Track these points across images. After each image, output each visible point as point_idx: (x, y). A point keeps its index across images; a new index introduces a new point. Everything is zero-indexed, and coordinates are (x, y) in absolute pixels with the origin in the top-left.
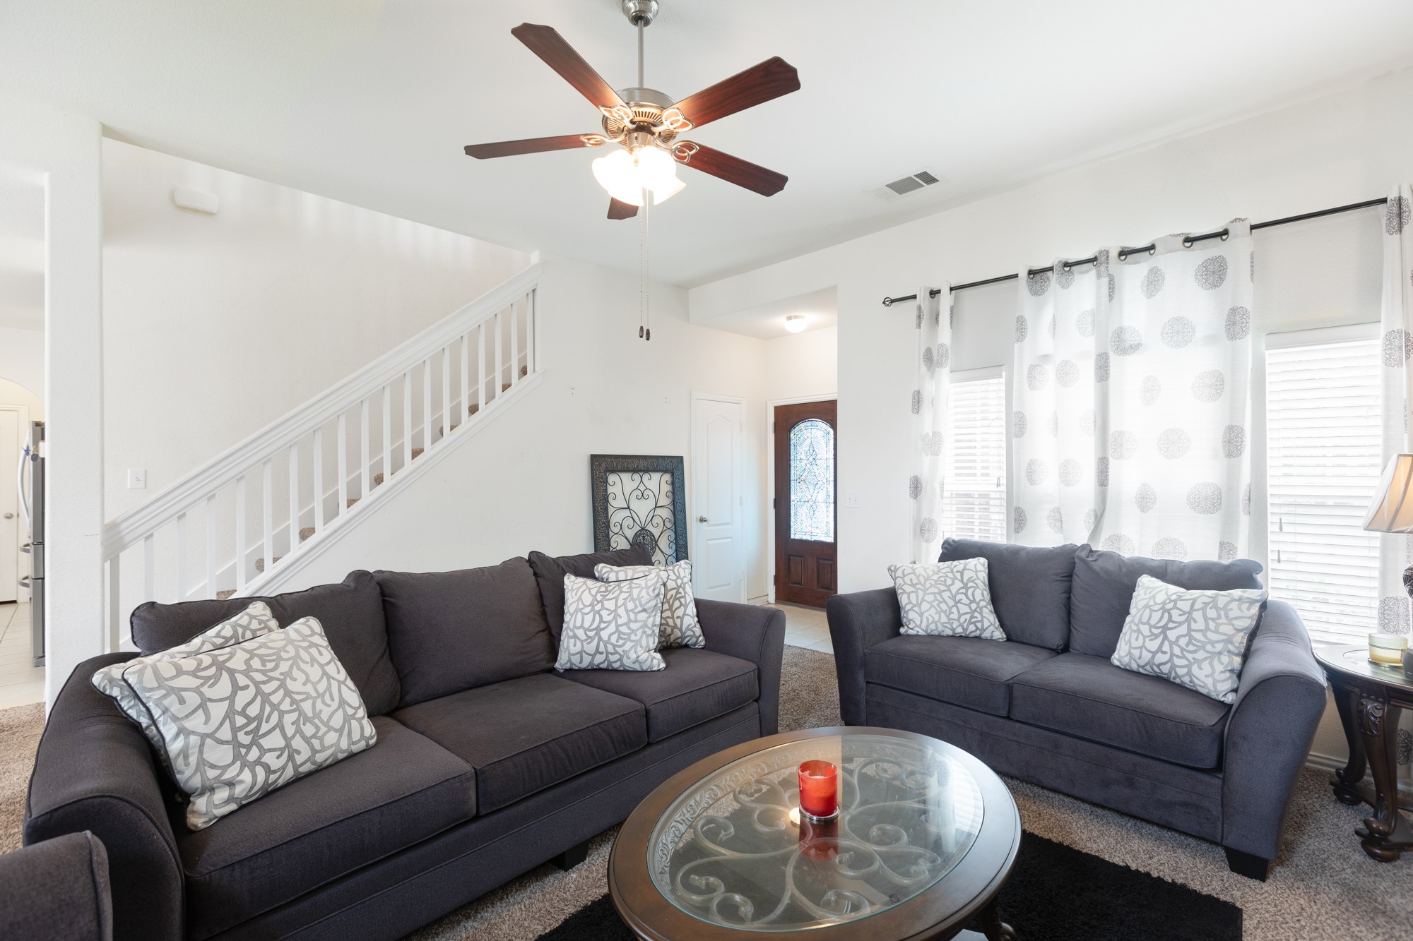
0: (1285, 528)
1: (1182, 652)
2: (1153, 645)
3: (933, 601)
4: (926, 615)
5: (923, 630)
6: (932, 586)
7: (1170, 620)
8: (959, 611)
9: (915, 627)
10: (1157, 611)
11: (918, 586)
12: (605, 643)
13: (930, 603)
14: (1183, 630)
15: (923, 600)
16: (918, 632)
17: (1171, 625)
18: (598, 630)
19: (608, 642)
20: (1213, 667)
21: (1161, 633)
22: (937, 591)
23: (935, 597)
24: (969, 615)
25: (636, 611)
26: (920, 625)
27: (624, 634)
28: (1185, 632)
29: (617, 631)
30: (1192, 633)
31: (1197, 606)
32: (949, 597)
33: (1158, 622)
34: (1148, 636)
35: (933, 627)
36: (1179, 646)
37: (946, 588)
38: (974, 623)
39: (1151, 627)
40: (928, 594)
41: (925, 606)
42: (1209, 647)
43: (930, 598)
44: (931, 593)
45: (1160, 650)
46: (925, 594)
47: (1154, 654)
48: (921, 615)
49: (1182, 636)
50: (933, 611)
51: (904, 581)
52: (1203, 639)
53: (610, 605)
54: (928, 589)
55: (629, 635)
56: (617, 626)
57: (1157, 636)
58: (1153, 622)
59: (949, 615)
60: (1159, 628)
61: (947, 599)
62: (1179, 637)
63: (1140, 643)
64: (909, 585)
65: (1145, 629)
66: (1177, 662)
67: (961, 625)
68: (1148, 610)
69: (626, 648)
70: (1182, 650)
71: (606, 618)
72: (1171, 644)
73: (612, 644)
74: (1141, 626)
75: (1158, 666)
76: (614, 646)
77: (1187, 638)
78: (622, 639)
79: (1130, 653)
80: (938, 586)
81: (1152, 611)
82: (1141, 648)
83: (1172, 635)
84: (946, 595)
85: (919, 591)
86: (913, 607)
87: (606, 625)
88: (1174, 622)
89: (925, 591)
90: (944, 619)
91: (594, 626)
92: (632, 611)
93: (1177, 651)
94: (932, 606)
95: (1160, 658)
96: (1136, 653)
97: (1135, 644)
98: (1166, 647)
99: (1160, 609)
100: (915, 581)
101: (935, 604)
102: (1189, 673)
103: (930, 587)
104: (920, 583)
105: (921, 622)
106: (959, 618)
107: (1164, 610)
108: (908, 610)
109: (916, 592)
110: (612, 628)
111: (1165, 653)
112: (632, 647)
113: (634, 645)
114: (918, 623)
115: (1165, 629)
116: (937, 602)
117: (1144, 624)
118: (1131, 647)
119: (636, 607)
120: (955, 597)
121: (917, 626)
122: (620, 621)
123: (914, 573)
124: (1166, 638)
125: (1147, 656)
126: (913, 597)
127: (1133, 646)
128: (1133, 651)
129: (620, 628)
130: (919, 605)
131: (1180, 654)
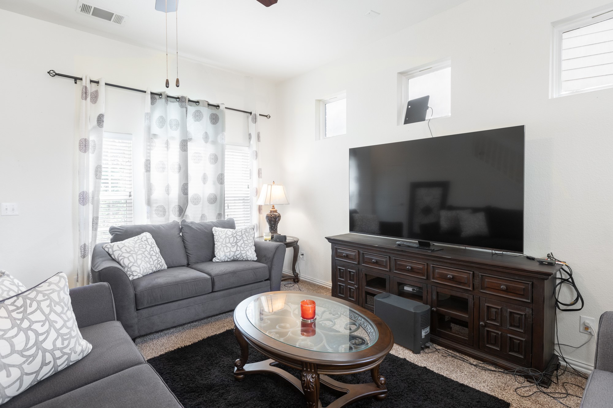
0: (229, 207)
1: (243, 249)
2: (234, 249)
3: (142, 258)
4: (141, 266)
5: (141, 274)
6: (138, 250)
7: (237, 239)
8: (153, 260)
9: (138, 274)
10: (231, 238)
11: (132, 252)
12: (52, 352)
13: (141, 259)
14: (242, 242)
15: (137, 259)
16: (139, 276)
17: (238, 241)
18: (38, 344)
19: (55, 348)
20: (251, 251)
21: (235, 244)
22: (142, 252)
23: (142, 255)
24: (157, 260)
25: (65, 312)
26: (140, 272)
27: (66, 334)
28: (243, 242)
29: (59, 335)
30: (245, 242)
31: (243, 233)
32: (148, 254)
33: (233, 241)
34: (231, 247)
35: (145, 271)
36: (242, 247)
37: (145, 250)
38: (159, 264)
39: (231, 244)
40: (138, 255)
41: (139, 262)
42: (250, 245)
43: (139, 257)
44: (140, 254)
45: (237, 250)
46: (137, 255)
47: (235, 252)
48: (139, 266)
49: (242, 243)
50: (143, 263)
51: (121, 251)
52: (248, 243)
53: (38, 316)
54: (137, 252)
55: (69, 333)
56: (57, 331)
57: (234, 246)
58: (231, 241)
59: (150, 263)
60: (234, 243)
61: (147, 255)
62: (241, 244)
63: (229, 250)
64: (125, 253)
65: (229, 245)
66: (243, 252)
67: (155, 266)
68: (227, 239)
69: (71, 345)
70: (243, 248)
71: (41, 330)
72: (240, 247)
73: (58, 349)
74: (227, 244)
75: (236, 256)
76: (61, 349)
77: (244, 244)
78: (66, 339)
79: (225, 255)
80: (141, 250)
81: (229, 238)
82: (230, 252)
83: (239, 244)
84: (146, 253)
85: (133, 255)
86: (133, 264)
87: (44, 336)
88: (238, 240)
89: (136, 253)
90: (149, 266)
91: (32, 342)
92: (62, 313)
93: (242, 249)
94: (142, 261)
95: (237, 253)
96: (228, 254)
97: (226, 251)
98: (238, 249)
99: (232, 237)
100: (128, 250)
101: (143, 259)
102: (246, 255)
103: (138, 251)
104: (132, 251)
105: (140, 270)
106: (154, 263)
107: (234, 237)
108: (131, 267)
109: (132, 255)
110: (53, 335)
111: (238, 251)
112: (76, 343)
113: (76, 340)
114: (139, 271)
115: (236, 243)
116: (144, 258)
117: (228, 243)
118: (225, 253)
119: (63, 308)
120: (150, 253)
121: (138, 273)
122: (58, 326)
123: (125, 246)
124: (237, 246)
125: (232, 254)
126: (131, 258)
127: (226, 252)
128: (226, 254)
129: (61, 332)
130: (136, 262)
131: (243, 250)
